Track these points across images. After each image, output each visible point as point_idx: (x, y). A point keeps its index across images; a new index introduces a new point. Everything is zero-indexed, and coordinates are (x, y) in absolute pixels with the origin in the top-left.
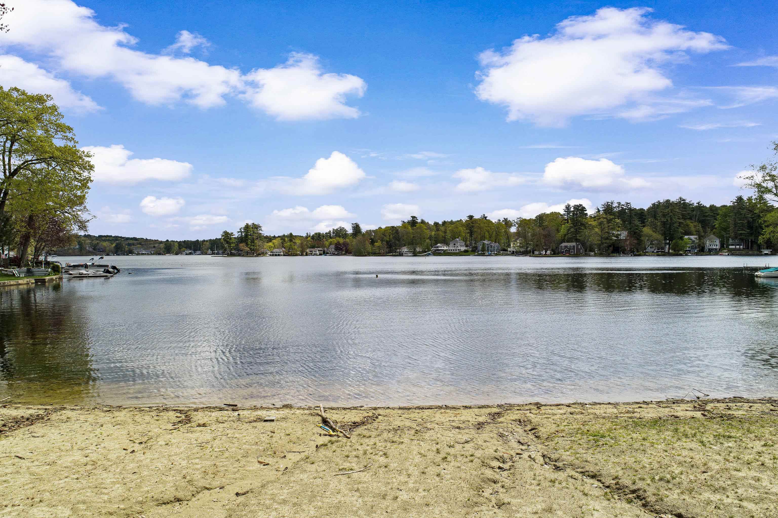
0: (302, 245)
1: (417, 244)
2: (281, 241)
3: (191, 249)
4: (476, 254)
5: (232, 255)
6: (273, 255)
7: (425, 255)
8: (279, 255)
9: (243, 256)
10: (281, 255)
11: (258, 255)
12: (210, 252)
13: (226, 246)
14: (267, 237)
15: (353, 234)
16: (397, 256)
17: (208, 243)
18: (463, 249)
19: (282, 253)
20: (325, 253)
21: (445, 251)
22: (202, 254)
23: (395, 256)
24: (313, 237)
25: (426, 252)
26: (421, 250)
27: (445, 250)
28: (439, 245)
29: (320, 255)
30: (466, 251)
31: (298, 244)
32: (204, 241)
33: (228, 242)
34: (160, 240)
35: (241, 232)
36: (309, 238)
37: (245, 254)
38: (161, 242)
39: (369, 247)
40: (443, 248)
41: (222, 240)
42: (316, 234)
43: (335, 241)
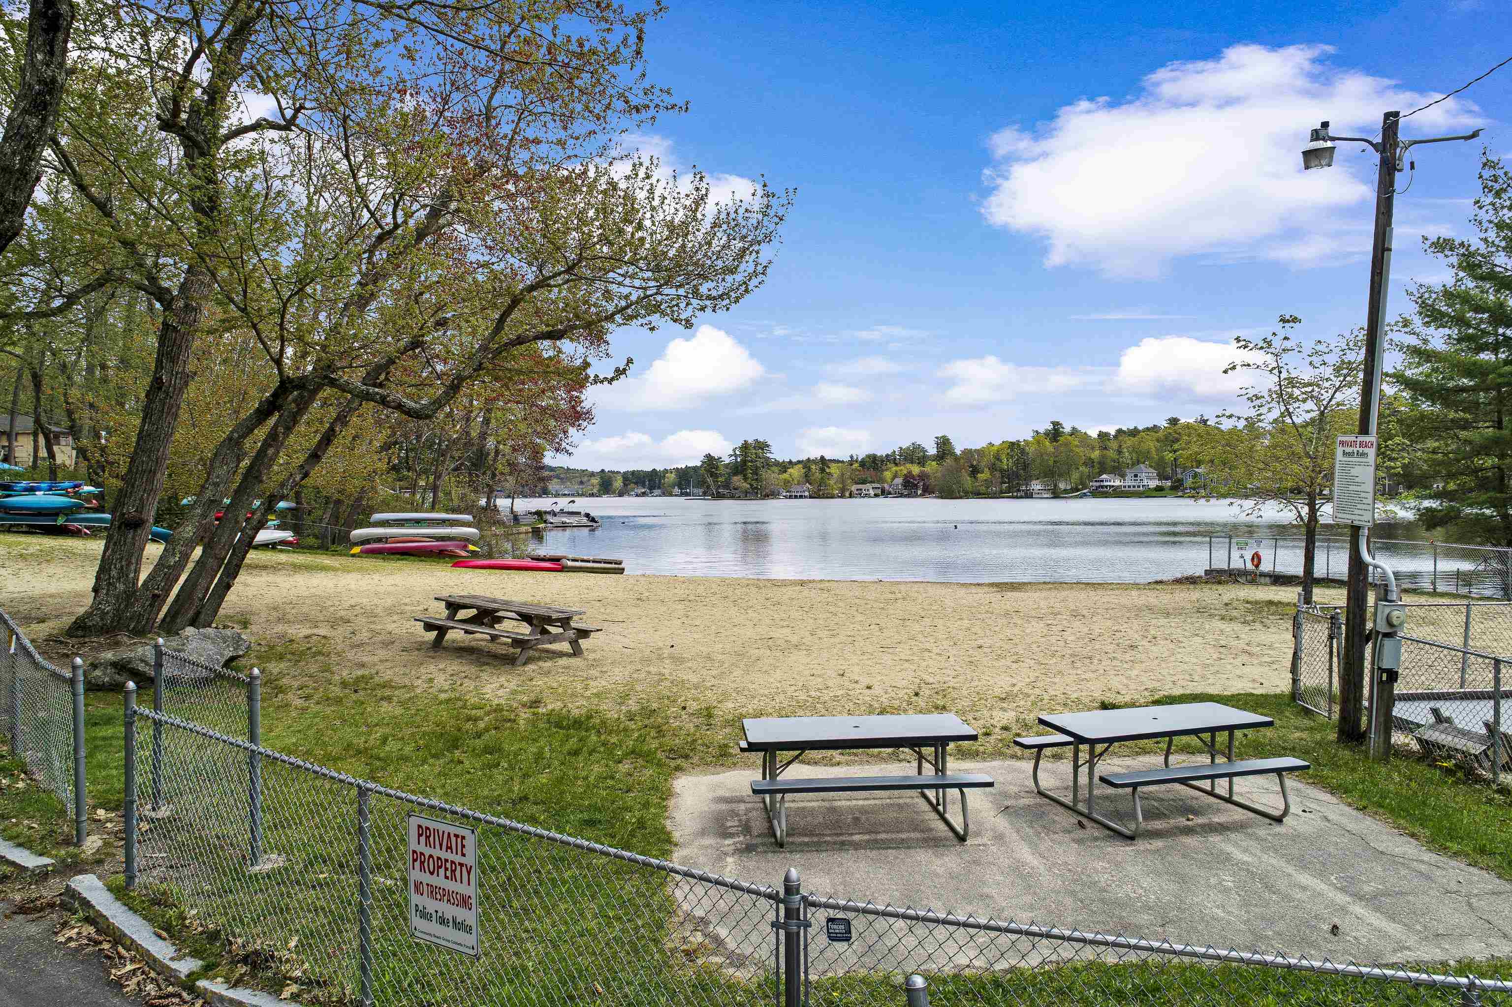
0: (842, 478)
1: (1061, 475)
2: (803, 471)
3: (644, 486)
4: (1180, 494)
5: (719, 496)
6: (790, 497)
7: (1076, 497)
8: (801, 497)
9: (739, 498)
10: (805, 497)
11: (766, 496)
12: (676, 490)
13: (710, 480)
14: (777, 463)
15: (938, 456)
16: (1021, 497)
17: (673, 475)
18: (1153, 484)
19: (807, 494)
20: (884, 493)
21: (1115, 488)
22: (664, 494)
23: (1017, 497)
24: (863, 463)
25: (1078, 490)
26: (1069, 487)
27: (1118, 487)
28: (1104, 476)
29: (876, 495)
30: (1159, 489)
31: (835, 476)
32: (666, 471)
33: (712, 475)
34: (590, 470)
35: (736, 455)
36: (856, 465)
37: (742, 495)
38: (592, 474)
39: (967, 481)
40: (1112, 484)
41: (702, 471)
42: (868, 456)
43: (904, 469)
